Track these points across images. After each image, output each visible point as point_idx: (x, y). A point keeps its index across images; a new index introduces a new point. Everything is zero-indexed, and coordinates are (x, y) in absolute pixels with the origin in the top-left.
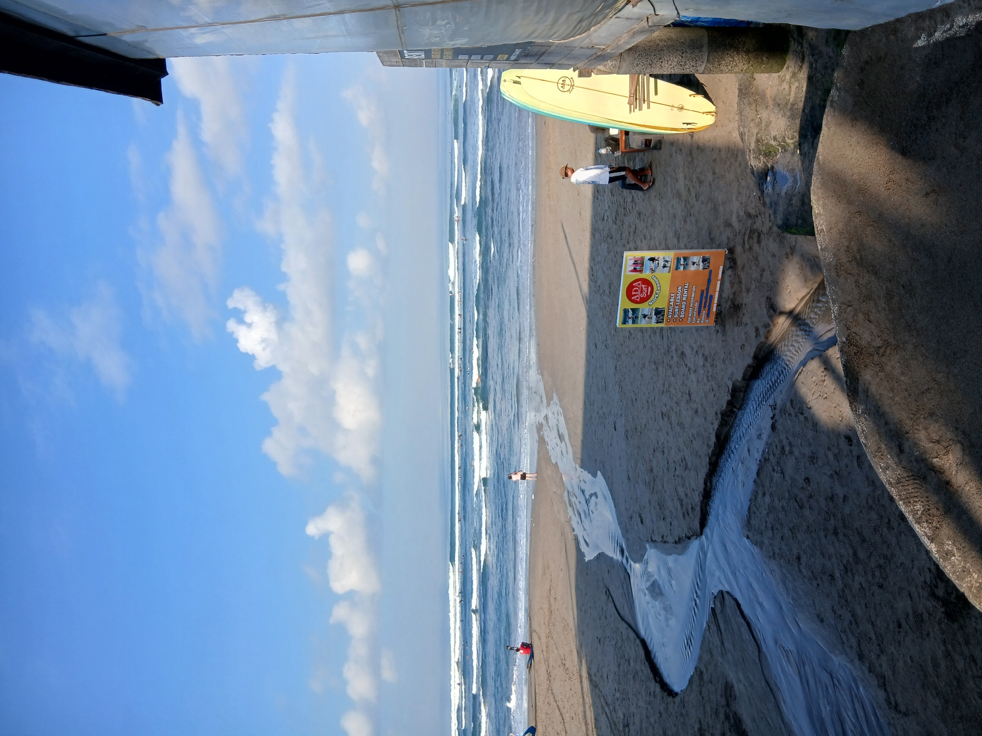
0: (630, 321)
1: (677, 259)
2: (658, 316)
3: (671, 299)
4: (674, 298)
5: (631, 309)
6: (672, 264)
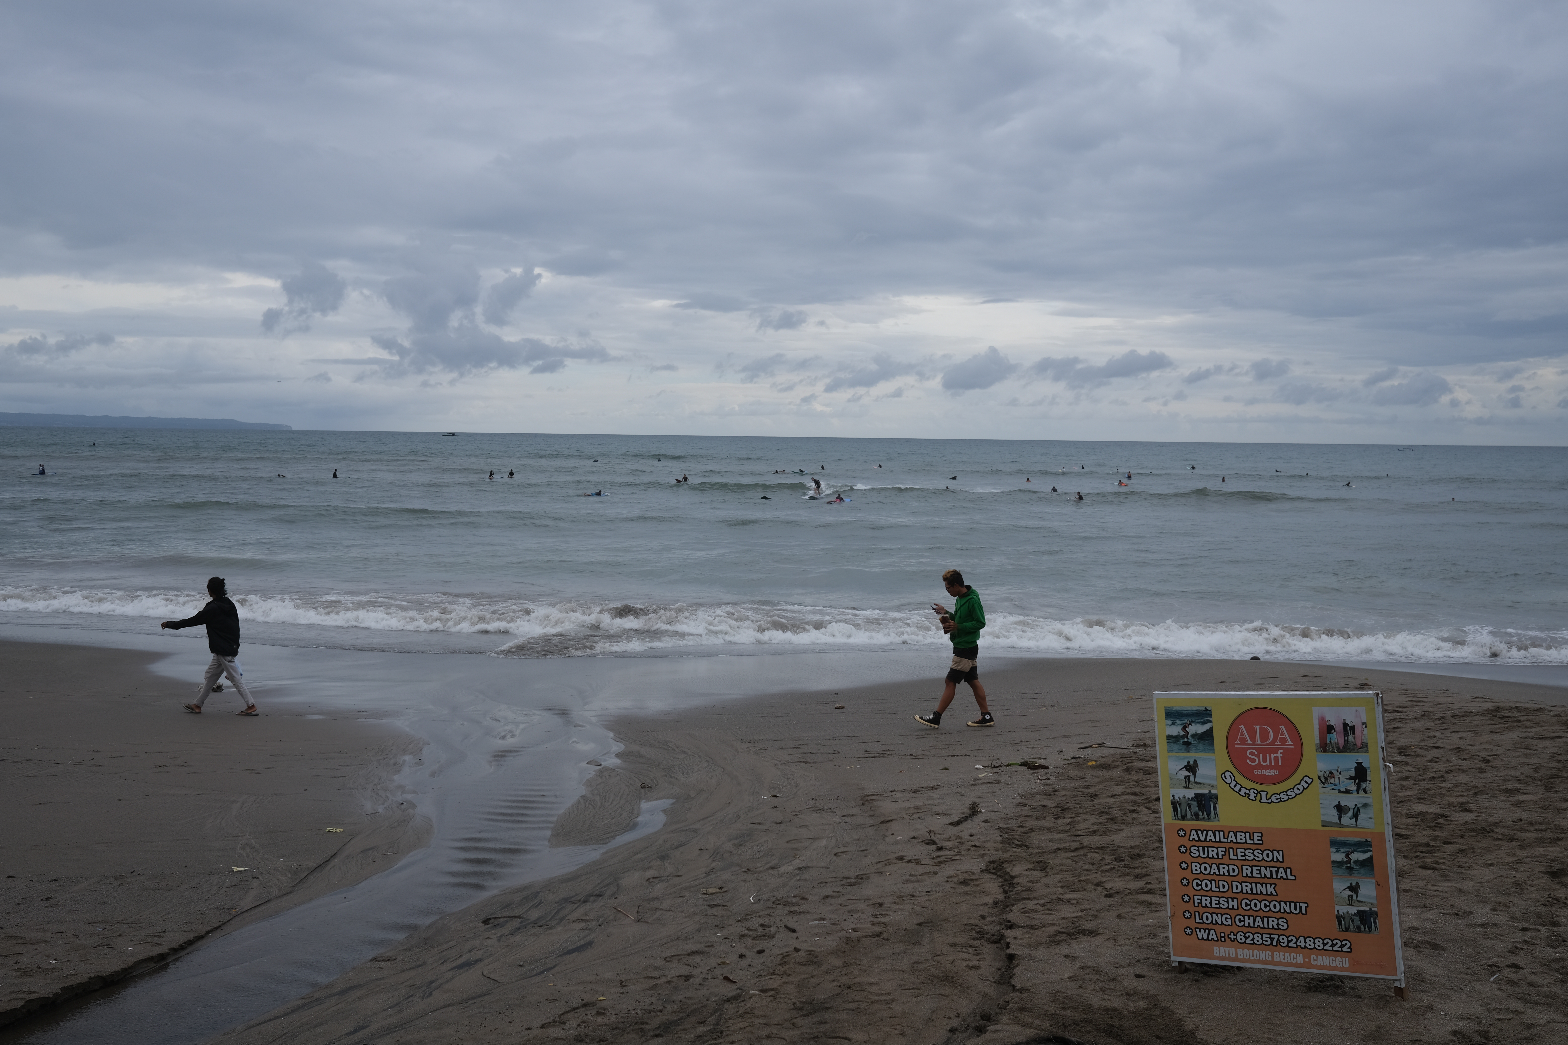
0: (1176, 730)
1: (1367, 841)
2: (1194, 804)
3: (1243, 835)
4: (1246, 842)
5: (1211, 729)
6: (1349, 830)
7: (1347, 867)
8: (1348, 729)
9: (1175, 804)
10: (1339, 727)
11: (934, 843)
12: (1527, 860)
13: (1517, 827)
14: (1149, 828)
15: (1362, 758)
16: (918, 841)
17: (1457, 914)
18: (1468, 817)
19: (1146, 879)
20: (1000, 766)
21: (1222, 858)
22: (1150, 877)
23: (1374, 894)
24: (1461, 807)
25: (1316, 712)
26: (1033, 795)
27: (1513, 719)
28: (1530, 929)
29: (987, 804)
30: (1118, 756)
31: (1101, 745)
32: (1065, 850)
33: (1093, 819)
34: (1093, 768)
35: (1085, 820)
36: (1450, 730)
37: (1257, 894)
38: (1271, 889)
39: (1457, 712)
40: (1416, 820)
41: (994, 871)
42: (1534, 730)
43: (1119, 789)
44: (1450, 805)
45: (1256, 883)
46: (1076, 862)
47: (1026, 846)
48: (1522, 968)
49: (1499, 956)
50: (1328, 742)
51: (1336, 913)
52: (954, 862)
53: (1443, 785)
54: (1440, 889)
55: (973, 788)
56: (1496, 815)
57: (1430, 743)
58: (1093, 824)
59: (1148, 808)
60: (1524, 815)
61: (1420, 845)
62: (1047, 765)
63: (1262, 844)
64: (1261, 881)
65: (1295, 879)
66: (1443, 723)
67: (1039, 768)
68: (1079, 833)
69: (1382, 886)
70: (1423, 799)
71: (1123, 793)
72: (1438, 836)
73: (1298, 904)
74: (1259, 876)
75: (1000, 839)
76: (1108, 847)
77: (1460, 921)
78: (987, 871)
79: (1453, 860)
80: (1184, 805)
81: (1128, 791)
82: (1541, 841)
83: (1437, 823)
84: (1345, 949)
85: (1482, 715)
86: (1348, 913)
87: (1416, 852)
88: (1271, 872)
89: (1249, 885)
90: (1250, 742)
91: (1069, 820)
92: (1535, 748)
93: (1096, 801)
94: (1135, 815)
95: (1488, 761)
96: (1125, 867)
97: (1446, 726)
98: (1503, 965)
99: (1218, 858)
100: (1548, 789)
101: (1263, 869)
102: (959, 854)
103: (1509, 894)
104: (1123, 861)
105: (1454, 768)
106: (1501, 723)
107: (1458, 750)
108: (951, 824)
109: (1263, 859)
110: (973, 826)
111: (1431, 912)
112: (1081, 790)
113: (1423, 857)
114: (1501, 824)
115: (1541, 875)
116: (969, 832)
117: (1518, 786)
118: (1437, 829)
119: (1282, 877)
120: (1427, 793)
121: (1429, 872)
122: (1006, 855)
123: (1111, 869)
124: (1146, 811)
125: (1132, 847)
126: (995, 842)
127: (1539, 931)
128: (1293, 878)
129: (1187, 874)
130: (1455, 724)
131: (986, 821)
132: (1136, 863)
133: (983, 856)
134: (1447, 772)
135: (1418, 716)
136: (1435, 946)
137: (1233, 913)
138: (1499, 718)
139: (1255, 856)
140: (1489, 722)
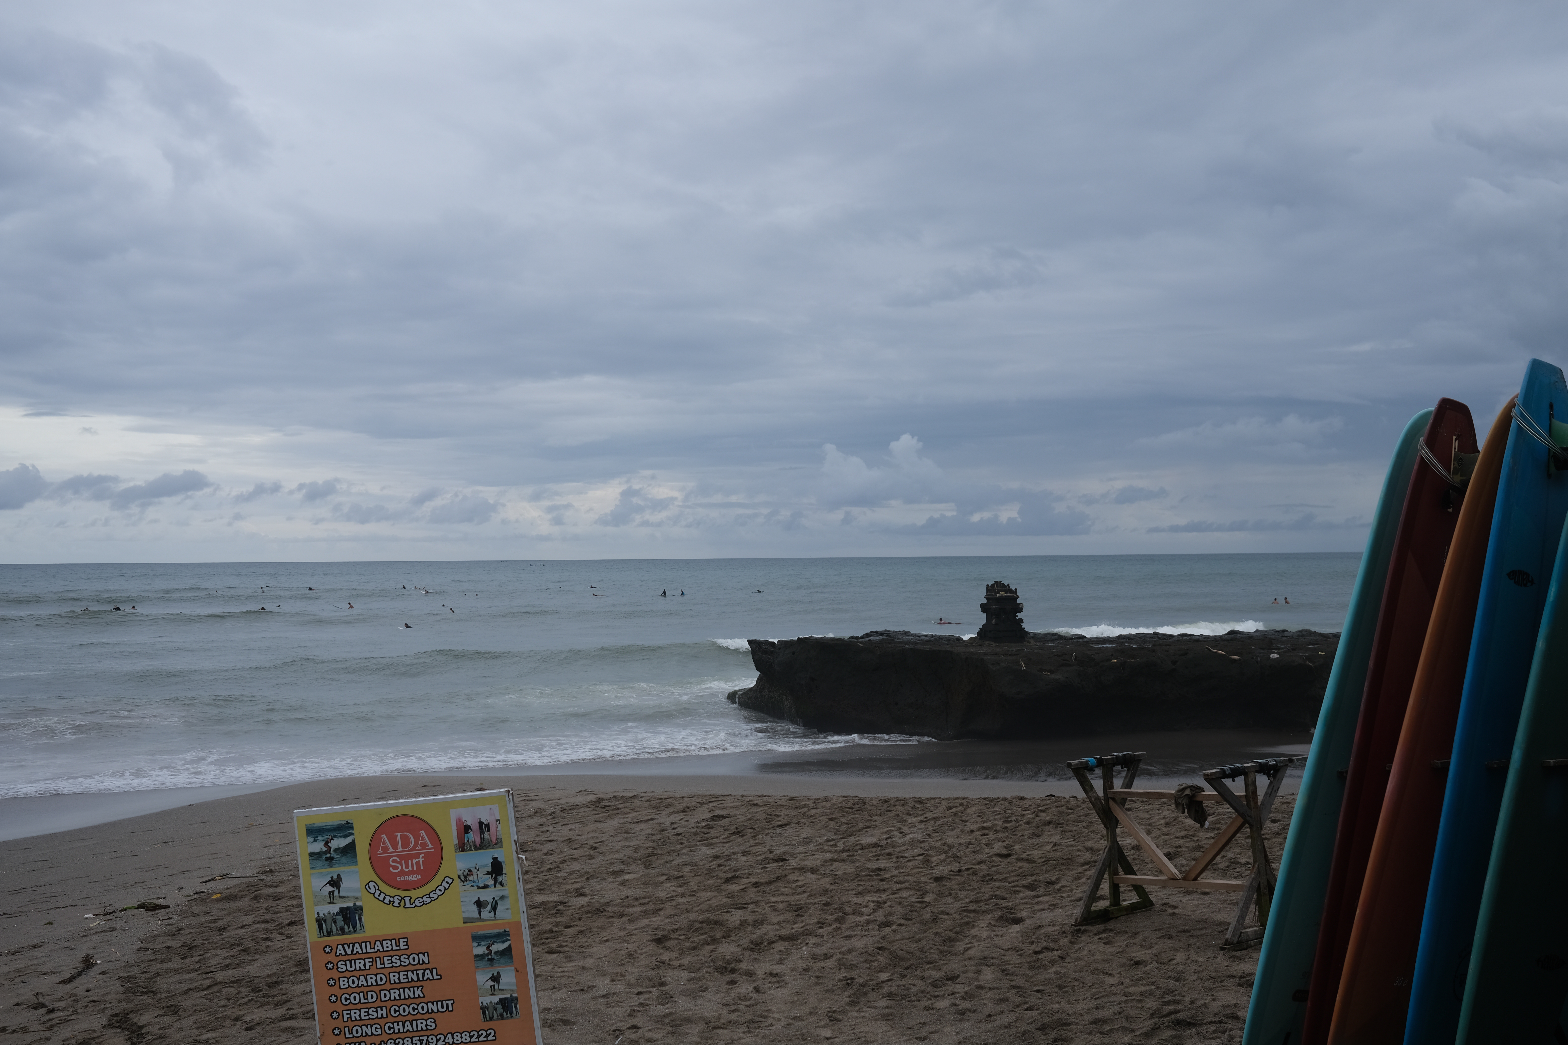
0: (318, 847)
1: (505, 931)
2: (340, 918)
3: (389, 942)
4: (392, 949)
5: (354, 841)
6: (489, 924)
7: (488, 959)
8: (483, 827)
9: (320, 921)
10: (475, 827)
11: (43, 1005)
12: (635, 932)
13: (624, 903)
14: (285, 953)
15: (496, 853)
16: (22, 1007)
17: (582, 990)
18: (584, 900)
19: (288, 1005)
20: (114, 912)
21: (369, 969)
22: (291, 1003)
23: (514, 980)
24: (577, 892)
25: (454, 814)
26: (155, 937)
27: (612, 808)
28: (645, 992)
29: (102, 955)
30: (245, 886)
31: (224, 876)
32: (197, 989)
33: (224, 953)
34: (219, 900)
35: (215, 955)
36: (560, 824)
37: (405, 999)
38: (418, 992)
39: (564, 806)
40: (538, 910)
41: (118, 1024)
42: (630, 815)
43: (248, 919)
44: (567, 892)
45: (404, 989)
46: (210, 999)
47: (153, 992)
48: (640, 1028)
49: (621, 1021)
50: (466, 841)
51: (481, 1004)
52: (70, 1022)
53: (559, 875)
54: (566, 969)
55: (85, 939)
56: (606, 896)
57: (544, 837)
58: (225, 959)
59: (281, 934)
60: (629, 892)
61: (545, 933)
62: (167, 904)
63: (408, 948)
64: (408, 985)
65: (441, 978)
66: (554, 818)
67: (158, 909)
68: (210, 969)
69: (520, 972)
70: (543, 889)
71: (254, 923)
72: (560, 922)
73: (444, 1002)
74: (406, 980)
75: (122, 989)
76: (243, 979)
77: (585, 996)
78: (110, 1025)
79: (575, 942)
80: (329, 921)
81: (259, 919)
82: (645, 914)
83: (558, 910)
84: (490, 1038)
85: (587, 807)
86: (491, 1002)
87: (541, 939)
88: (418, 975)
89: (397, 991)
90: (392, 850)
91: (197, 958)
92: (633, 831)
93: (225, 934)
94: (268, 943)
95: (596, 848)
96: (263, 997)
97: (556, 820)
98: (625, 1028)
99: (366, 969)
100: (647, 866)
101: (410, 973)
102: (75, 1012)
103: (624, 964)
104: (261, 991)
105: (567, 858)
106: (603, 813)
107: (569, 841)
108: (62, 982)
109: (410, 963)
110: (90, 979)
111: (560, 992)
112: (207, 925)
113: (549, 943)
114: (611, 903)
115: (648, 943)
116: (85, 987)
117: (622, 867)
118: (558, 915)
119: (428, 978)
120: (546, 884)
121: (555, 956)
122: (131, 1005)
123: (249, 1001)
124: (279, 937)
125: (268, 976)
126: (117, 993)
127: (651, 992)
128: (439, 977)
129: (335, 990)
130: (564, 817)
131: (103, 973)
132: (275, 991)
133: (103, 1010)
134: (562, 863)
135: (531, 814)
136: (566, 1022)
137: (382, 1022)
138: (601, 807)
139: (401, 961)
140: (593, 812)
